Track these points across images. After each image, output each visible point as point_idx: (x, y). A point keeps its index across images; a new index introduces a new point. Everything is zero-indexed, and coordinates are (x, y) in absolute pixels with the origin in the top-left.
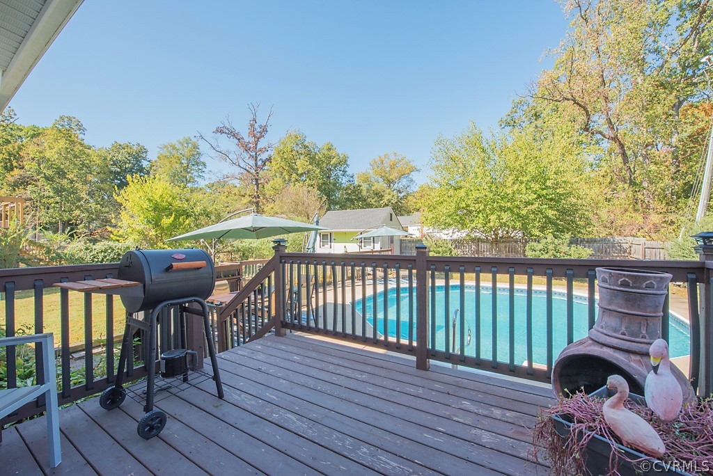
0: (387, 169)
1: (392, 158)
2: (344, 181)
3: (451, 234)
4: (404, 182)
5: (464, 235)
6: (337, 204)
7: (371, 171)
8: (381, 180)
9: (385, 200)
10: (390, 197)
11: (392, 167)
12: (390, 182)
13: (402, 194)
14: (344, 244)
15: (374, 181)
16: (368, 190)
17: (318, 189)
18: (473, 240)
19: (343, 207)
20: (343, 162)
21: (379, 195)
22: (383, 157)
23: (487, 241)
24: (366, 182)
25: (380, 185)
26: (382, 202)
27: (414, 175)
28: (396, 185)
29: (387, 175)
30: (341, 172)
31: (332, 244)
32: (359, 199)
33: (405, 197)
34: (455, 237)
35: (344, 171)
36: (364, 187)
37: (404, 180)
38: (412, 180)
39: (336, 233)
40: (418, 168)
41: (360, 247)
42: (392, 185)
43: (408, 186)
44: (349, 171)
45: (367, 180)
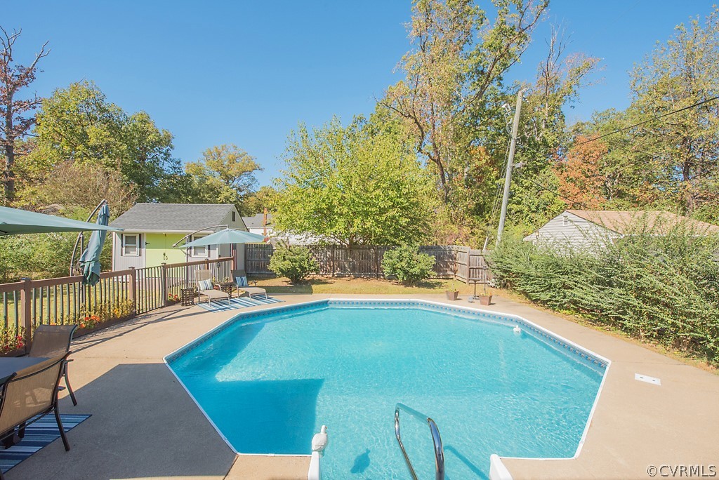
0: (226, 163)
1: (232, 151)
2: (166, 167)
3: (303, 240)
4: (245, 179)
5: (317, 240)
6: (154, 195)
7: (205, 163)
8: (217, 174)
9: (222, 197)
10: (228, 194)
11: (232, 161)
12: (228, 178)
13: (243, 193)
14: (164, 251)
15: (208, 174)
16: (200, 184)
17: (124, 172)
18: (328, 246)
19: (164, 199)
20: (166, 141)
21: (215, 192)
22: (220, 148)
23: (341, 247)
24: (198, 174)
25: (216, 180)
26: (218, 199)
27: (256, 174)
28: (235, 183)
29: (225, 170)
30: (162, 155)
31: (143, 250)
32: (188, 193)
33: (247, 196)
34: (308, 242)
35: (167, 155)
36: (196, 179)
37: (245, 178)
38: (254, 179)
39: (149, 234)
40: (261, 167)
41: (189, 255)
42: (231, 181)
43: (250, 185)
44: (174, 155)
45: (199, 172)
